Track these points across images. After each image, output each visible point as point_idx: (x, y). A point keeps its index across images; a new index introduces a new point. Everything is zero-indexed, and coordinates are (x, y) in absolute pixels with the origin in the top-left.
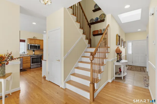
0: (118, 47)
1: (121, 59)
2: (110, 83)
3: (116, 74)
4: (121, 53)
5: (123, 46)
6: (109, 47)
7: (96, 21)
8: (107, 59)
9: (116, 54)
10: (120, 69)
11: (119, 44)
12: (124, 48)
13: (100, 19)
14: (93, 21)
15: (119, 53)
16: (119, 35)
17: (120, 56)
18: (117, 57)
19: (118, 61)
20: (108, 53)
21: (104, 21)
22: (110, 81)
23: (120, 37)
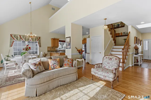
0: (136, 45)
1: (138, 53)
2: (131, 67)
3: (134, 63)
4: (138, 49)
5: (139, 44)
6: (130, 46)
7: (117, 26)
8: (129, 53)
9: (135, 50)
10: (137, 60)
11: (137, 43)
12: (140, 45)
13: (121, 25)
14: (115, 26)
15: (136, 49)
16: (137, 36)
17: (138, 51)
18: (135, 51)
19: (136, 54)
20: (129, 49)
21: (124, 27)
22: (131, 66)
23: (137, 38)
